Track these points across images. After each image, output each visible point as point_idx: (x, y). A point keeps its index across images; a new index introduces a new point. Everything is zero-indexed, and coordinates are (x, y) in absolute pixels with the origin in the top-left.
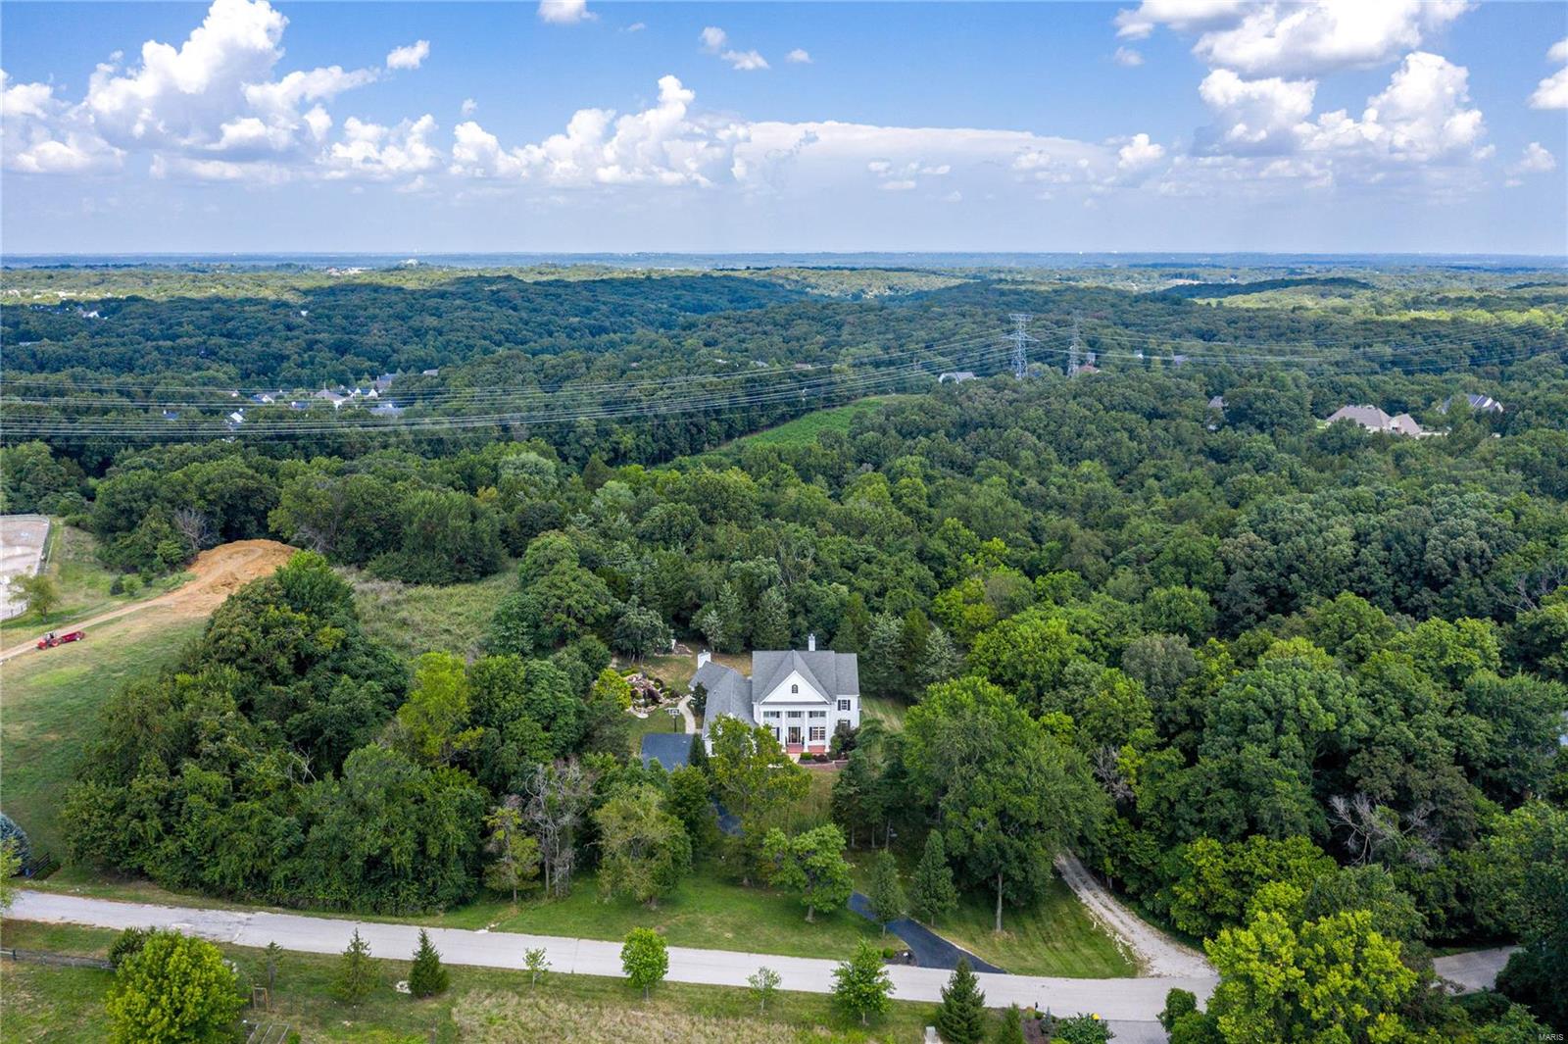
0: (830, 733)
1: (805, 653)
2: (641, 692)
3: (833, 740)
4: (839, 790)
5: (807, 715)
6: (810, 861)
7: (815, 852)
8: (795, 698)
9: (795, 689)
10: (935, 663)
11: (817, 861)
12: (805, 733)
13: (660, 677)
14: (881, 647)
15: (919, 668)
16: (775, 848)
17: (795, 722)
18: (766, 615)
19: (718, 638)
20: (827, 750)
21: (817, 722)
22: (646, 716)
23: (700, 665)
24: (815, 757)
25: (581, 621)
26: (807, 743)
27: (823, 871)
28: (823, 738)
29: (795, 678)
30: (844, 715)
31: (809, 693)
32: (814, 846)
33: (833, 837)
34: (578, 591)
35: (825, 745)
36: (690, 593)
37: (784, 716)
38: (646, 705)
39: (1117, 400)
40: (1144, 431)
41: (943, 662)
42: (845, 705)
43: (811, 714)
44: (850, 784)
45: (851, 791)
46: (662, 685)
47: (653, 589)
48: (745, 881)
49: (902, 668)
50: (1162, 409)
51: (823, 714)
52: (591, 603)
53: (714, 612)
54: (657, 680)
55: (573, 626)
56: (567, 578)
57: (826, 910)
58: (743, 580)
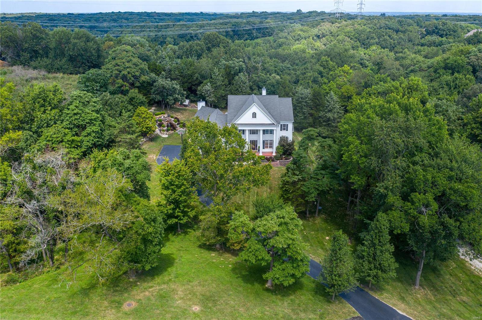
0: (276, 144)
1: (260, 96)
2: (165, 124)
3: (277, 148)
4: (286, 179)
5: (261, 132)
6: (272, 242)
7: (276, 233)
8: (254, 121)
9: (254, 115)
10: (330, 111)
11: (279, 242)
12: (260, 144)
13: (178, 117)
14: (300, 102)
15: (321, 114)
16: (240, 230)
17: (254, 137)
18: (237, 87)
19: (212, 99)
20: (274, 154)
21: (268, 137)
22: (167, 136)
23: (199, 108)
24: (267, 159)
25: (132, 85)
26: (261, 150)
27: (284, 250)
28: (271, 147)
29: (254, 109)
30: (284, 133)
31: (263, 118)
32: (276, 228)
33: (293, 219)
34: (130, 67)
35: (272, 151)
36: (197, 75)
37: (247, 133)
38: (168, 131)
39: (383, 25)
40: (395, 36)
41: (335, 110)
42: (284, 128)
43: (265, 132)
44: (294, 174)
45: (296, 178)
46: (178, 121)
47: (177, 72)
48: (218, 246)
49: (311, 115)
50: (401, 29)
51: (272, 132)
52: (137, 74)
53: (209, 84)
54: (176, 118)
55: (127, 86)
56: (124, 60)
57: (286, 284)
58: (226, 70)
